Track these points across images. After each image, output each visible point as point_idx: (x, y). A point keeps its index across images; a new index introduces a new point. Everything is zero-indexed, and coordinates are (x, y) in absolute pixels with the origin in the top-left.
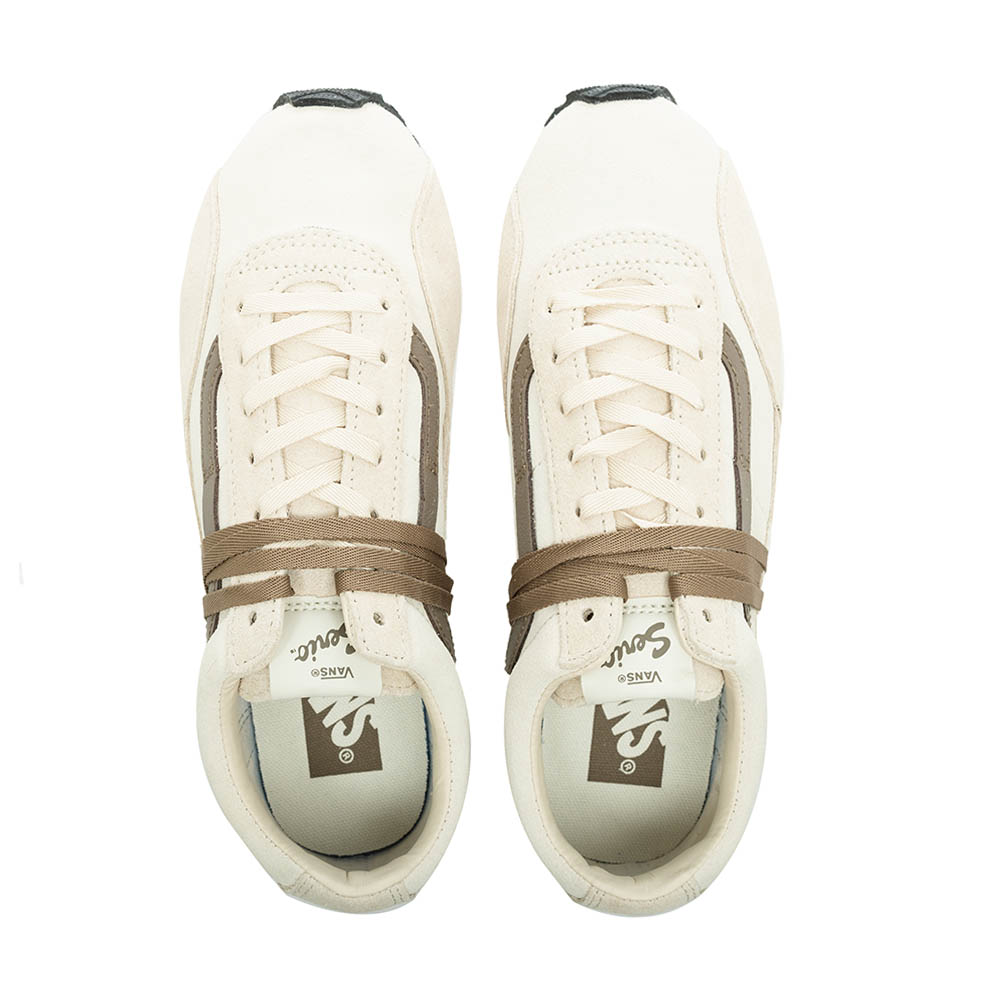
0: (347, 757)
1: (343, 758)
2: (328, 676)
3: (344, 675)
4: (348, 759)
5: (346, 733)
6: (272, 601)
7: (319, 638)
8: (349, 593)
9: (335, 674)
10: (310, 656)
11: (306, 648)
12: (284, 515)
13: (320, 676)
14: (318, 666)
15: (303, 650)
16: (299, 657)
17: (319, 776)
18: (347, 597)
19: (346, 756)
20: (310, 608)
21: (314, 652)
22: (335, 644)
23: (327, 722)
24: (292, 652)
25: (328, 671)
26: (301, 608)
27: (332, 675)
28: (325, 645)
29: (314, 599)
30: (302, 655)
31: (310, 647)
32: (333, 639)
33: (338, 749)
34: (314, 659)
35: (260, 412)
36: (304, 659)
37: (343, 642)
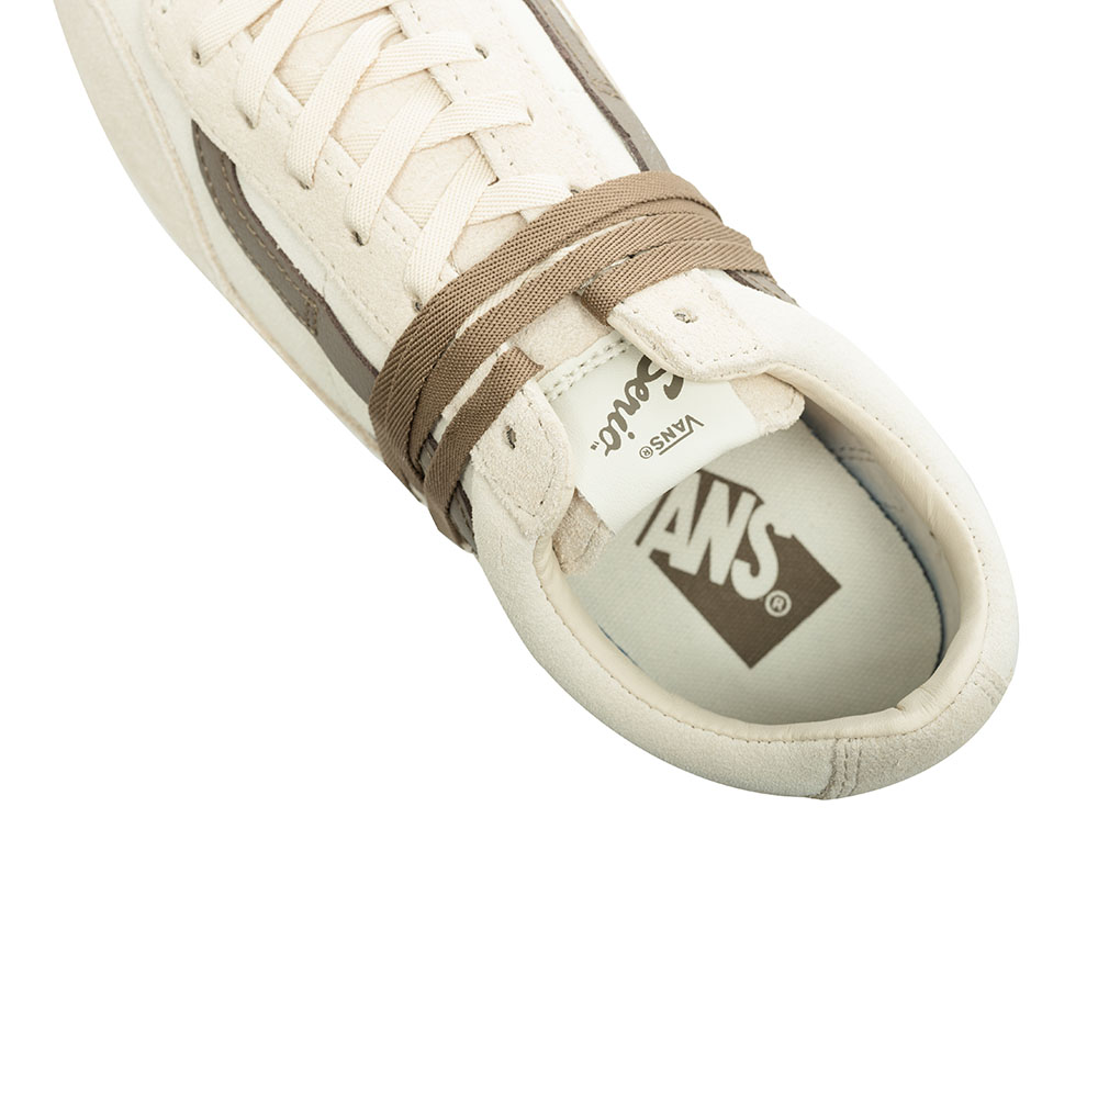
0: (780, 605)
1: (776, 610)
2: (666, 445)
3: (687, 430)
4: (784, 607)
5: (755, 571)
6: (519, 393)
7: (618, 404)
8: (619, 307)
9: (674, 436)
10: (623, 435)
11: (610, 429)
12: (452, 275)
13: (656, 452)
14: (643, 441)
15: (607, 435)
16: (610, 448)
17: (759, 659)
18: (620, 315)
19: (778, 604)
20: (578, 376)
21: (624, 426)
22: (645, 397)
23: (717, 576)
24: (594, 447)
25: (662, 439)
26: (564, 387)
27: (672, 440)
28: (632, 407)
29: (572, 364)
30: (610, 442)
31: (614, 424)
32: (638, 393)
33: (760, 603)
34: (631, 436)
35: (322, 164)
36: (617, 445)
37: (656, 388)
